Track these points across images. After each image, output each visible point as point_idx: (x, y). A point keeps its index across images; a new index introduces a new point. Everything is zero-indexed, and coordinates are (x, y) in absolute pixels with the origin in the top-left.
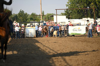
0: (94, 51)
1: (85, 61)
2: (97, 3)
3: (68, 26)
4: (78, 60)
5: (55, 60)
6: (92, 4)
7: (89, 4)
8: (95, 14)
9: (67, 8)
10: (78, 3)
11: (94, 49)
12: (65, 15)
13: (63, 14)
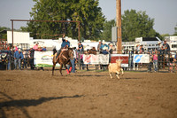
0: (77, 96)
1: (62, 114)
2: (84, 13)
3: (32, 51)
4: (49, 111)
5: (7, 112)
6: (75, 14)
7: (69, 14)
8: (79, 33)
9: (32, 18)
10: (51, 11)
11: (78, 93)
12: (28, 30)
13: (23, 30)
